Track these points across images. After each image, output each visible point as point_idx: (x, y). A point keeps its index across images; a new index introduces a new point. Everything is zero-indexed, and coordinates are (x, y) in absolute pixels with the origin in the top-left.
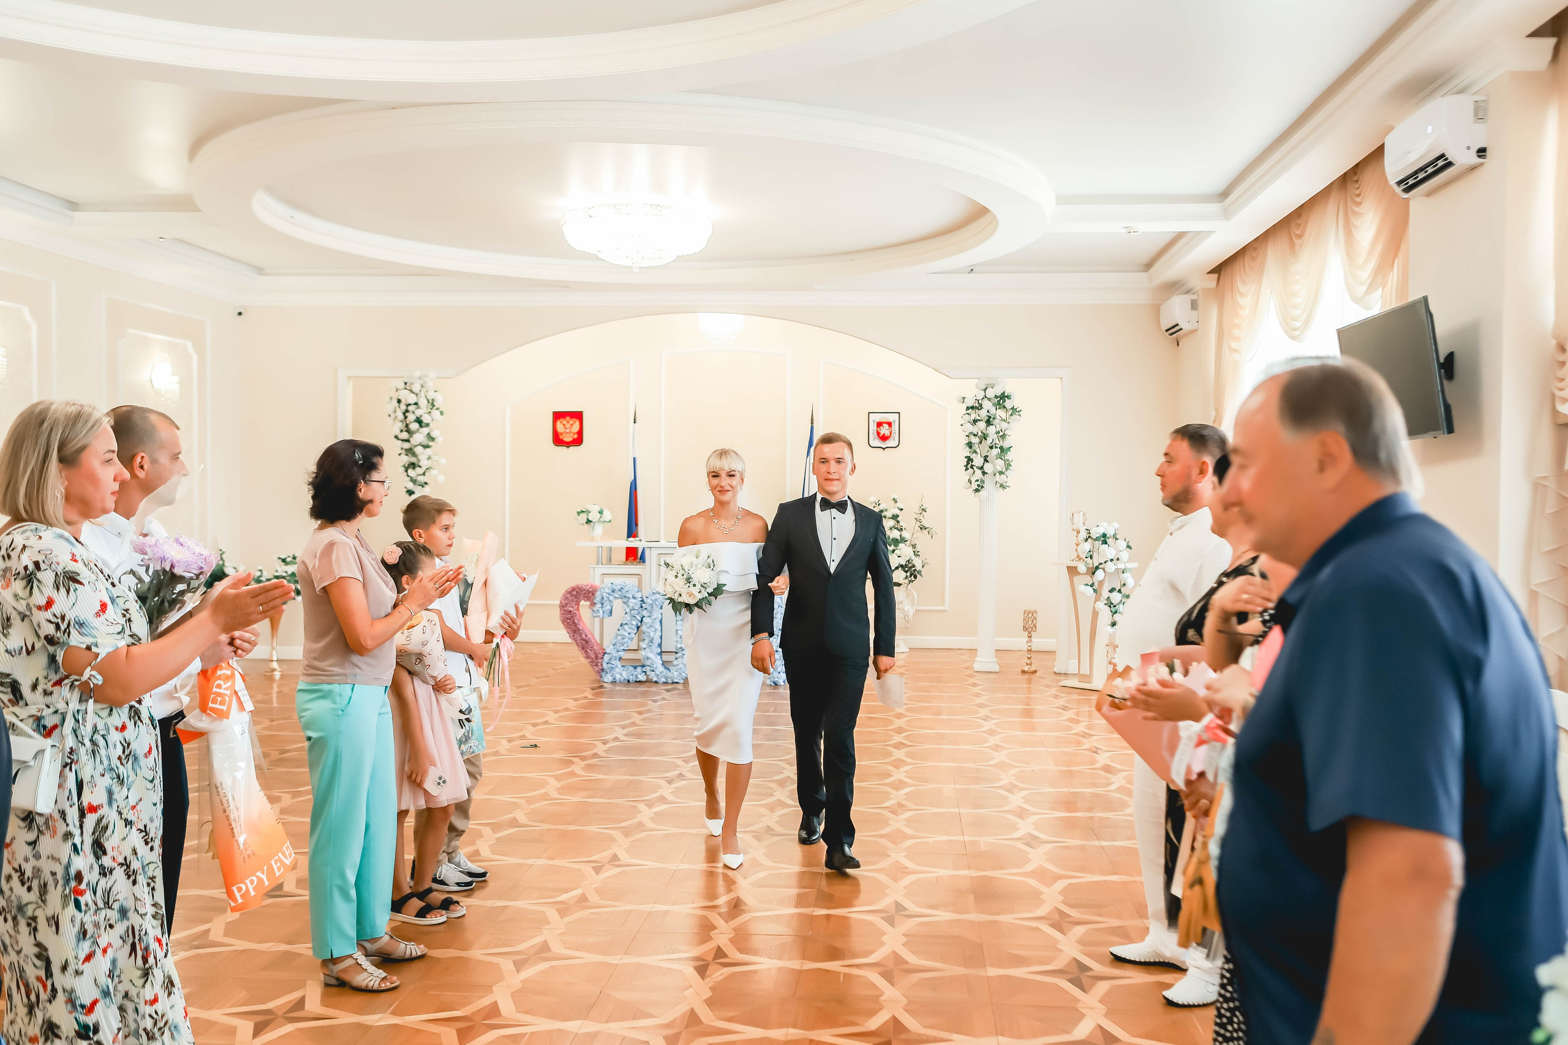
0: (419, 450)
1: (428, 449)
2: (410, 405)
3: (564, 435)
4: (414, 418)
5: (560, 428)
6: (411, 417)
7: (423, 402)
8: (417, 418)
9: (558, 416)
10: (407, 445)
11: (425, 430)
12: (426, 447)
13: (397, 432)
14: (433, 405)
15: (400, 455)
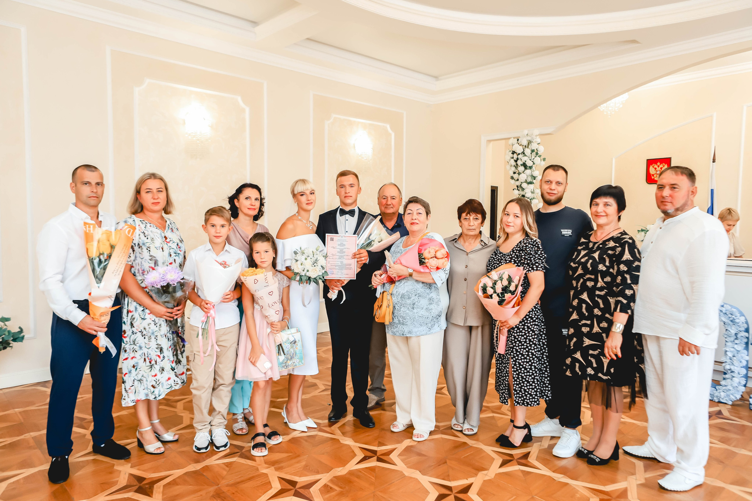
0: (524, 185)
1: (530, 185)
2: (519, 154)
3: (655, 176)
4: (522, 163)
5: (652, 171)
6: (519, 162)
7: (528, 151)
8: (524, 163)
9: (650, 162)
10: (518, 183)
11: (528, 172)
12: (531, 183)
13: (512, 174)
14: (537, 154)
15: (514, 190)
